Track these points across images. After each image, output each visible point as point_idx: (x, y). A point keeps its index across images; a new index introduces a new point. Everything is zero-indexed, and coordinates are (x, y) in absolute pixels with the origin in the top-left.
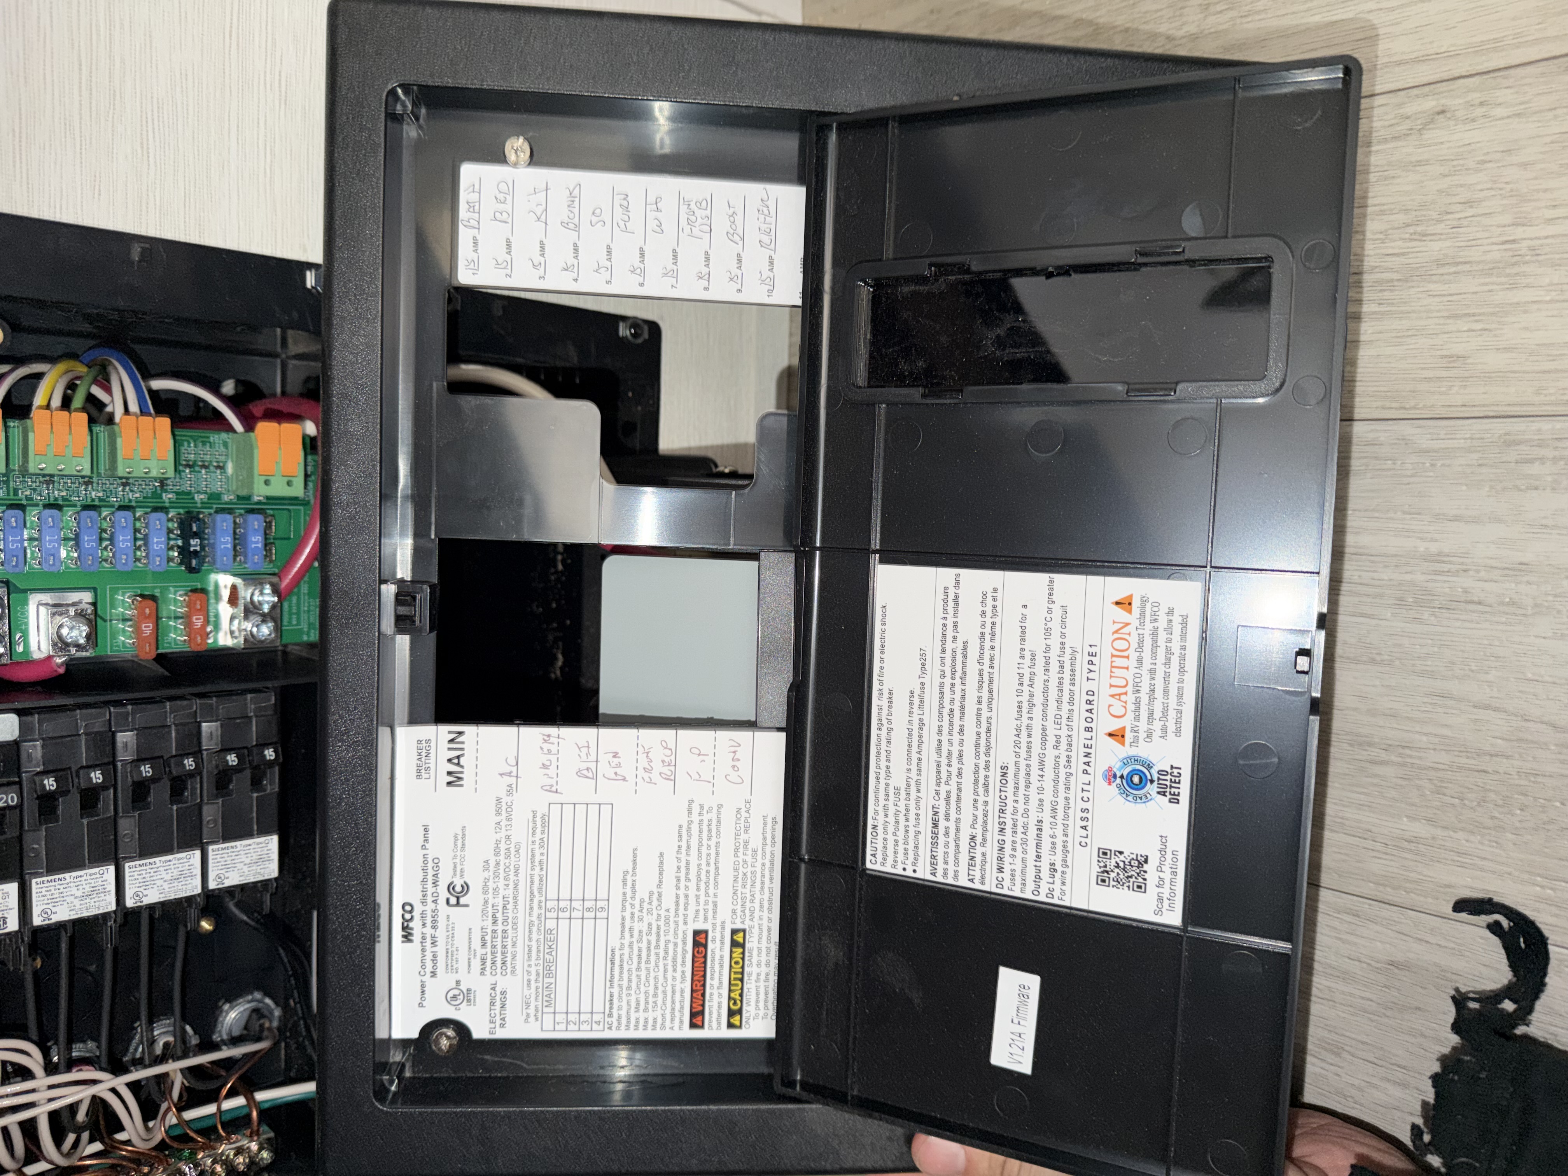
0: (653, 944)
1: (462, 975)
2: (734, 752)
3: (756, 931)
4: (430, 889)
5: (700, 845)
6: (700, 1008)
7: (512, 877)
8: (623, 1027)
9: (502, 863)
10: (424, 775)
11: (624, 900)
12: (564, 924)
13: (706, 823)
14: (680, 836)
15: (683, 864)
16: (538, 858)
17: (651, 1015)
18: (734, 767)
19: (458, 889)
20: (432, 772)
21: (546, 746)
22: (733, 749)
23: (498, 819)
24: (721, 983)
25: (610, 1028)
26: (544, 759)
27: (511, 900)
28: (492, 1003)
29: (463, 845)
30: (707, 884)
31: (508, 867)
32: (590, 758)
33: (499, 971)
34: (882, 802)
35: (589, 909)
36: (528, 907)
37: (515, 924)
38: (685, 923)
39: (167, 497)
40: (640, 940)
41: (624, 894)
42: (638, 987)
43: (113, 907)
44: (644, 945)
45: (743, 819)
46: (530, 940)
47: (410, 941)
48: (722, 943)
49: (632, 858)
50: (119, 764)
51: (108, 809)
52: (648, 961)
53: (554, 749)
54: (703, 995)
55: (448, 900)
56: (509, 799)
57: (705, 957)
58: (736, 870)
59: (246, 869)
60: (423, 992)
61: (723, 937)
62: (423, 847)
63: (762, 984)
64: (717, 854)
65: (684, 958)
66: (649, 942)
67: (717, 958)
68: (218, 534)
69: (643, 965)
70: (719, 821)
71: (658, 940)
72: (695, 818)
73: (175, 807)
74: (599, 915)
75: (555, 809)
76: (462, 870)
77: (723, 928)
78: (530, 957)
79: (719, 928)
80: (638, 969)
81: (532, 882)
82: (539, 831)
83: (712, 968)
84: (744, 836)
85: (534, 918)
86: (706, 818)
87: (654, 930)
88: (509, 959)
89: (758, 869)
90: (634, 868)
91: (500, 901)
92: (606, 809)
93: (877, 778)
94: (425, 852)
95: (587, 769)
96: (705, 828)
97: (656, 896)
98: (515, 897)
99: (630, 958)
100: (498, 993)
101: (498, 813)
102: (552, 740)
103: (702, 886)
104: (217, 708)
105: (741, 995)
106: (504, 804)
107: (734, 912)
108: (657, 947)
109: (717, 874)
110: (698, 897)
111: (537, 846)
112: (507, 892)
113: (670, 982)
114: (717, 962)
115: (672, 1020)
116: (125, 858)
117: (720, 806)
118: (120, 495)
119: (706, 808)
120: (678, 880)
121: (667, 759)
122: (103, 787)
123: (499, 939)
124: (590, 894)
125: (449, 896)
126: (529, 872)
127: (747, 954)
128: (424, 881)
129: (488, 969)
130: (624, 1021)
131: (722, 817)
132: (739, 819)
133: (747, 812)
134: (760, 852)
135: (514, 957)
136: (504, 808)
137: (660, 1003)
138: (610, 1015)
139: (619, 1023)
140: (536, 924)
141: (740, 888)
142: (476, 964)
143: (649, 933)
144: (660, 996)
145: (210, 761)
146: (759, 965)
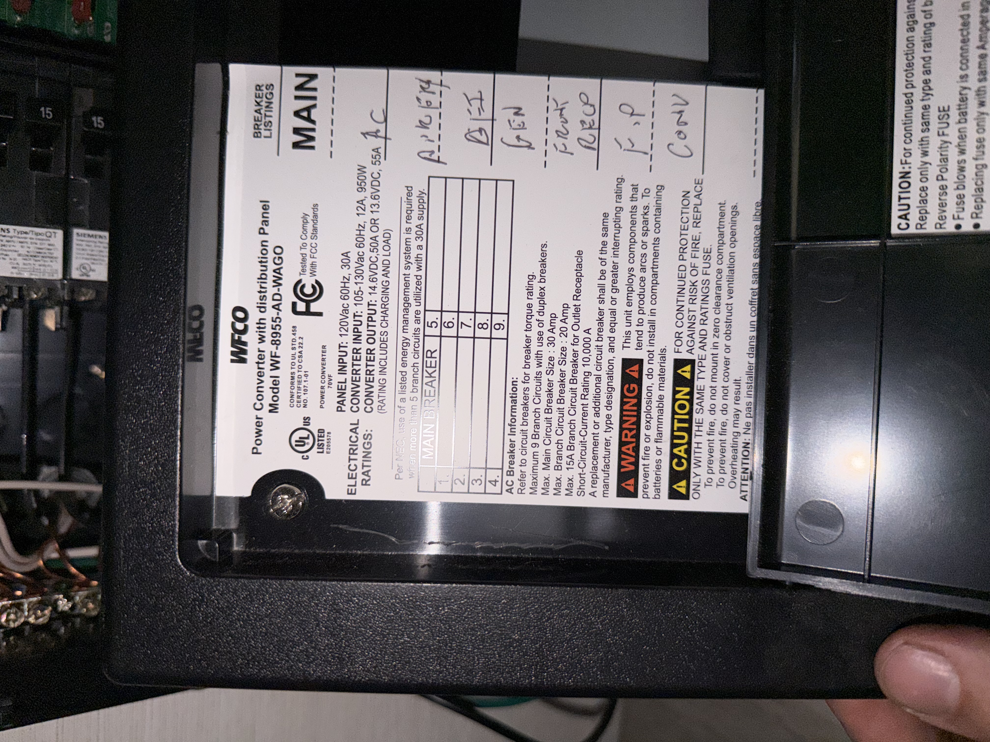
0: (568, 376)
1: (312, 411)
2: (681, 112)
3: (708, 363)
4: (271, 290)
5: (633, 242)
6: (632, 468)
7: (380, 278)
8: (527, 490)
9: (366, 257)
10: (264, 133)
11: (530, 315)
12: (449, 344)
13: (640, 211)
14: (605, 228)
15: (609, 268)
16: (414, 252)
17: (565, 475)
18: (680, 132)
19: (308, 290)
20: (275, 128)
21: (424, 97)
22: (679, 108)
23: (361, 196)
24: (660, 434)
25: (510, 491)
26: (422, 114)
27: (379, 309)
28: (352, 451)
29: (315, 229)
30: (641, 295)
31: (373, 263)
32: (484, 115)
33: (362, 405)
34: (917, 134)
35: (482, 326)
36: (401, 319)
37: (383, 342)
38: (612, 349)
40: (550, 371)
41: (529, 306)
42: (548, 436)
44: (556, 378)
45: (691, 206)
46: (404, 365)
47: (244, 361)
48: (662, 378)
49: (539, 258)
52: (561, 400)
53: (435, 100)
54: (637, 449)
55: (294, 304)
56: (375, 169)
57: (639, 397)
58: (681, 278)
60: (259, 433)
61: (662, 371)
62: (262, 232)
63: (717, 437)
64: (656, 255)
65: (610, 397)
66: (563, 374)
67: (655, 398)
69: (555, 406)
70: (658, 209)
71: (575, 372)
72: (626, 203)
74: (495, 334)
75: (437, 185)
76: (313, 265)
77: (663, 358)
78: (403, 387)
79: (657, 358)
80: (548, 410)
81: (407, 286)
82: (415, 214)
83: (648, 412)
84: (692, 232)
85: (409, 335)
86: (641, 203)
87: (570, 358)
88: (376, 390)
89: (713, 278)
90: (543, 272)
91: (363, 309)
92: (505, 188)
93: (909, 102)
94: (264, 237)
95: (480, 130)
96: (639, 219)
97: (571, 311)
98: (384, 306)
99: (538, 395)
100: (360, 436)
101: (361, 189)
102: (432, 88)
103: (635, 299)
105: (688, 451)
106: (368, 175)
107: (678, 337)
108: (573, 381)
109: (655, 284)
110: (628, 314)
111: (413, 236)
112: (373, 298)
113: (590, 430)
114: (654, 404)
115: (594, 483)
117: (660, 188)
119: (641, 191)
120: (602, 289)
121: (588, 119)
123: (363, 362)
124: (484, 305)
125: (296, 300)
126: (403, 271)
127: (696, 396)
128: (262, 278)
129: (347, 403)
130: (529, 481)
131: (663, 202)
132: (686, 207)
133: (698, 196)
134: (714, 254)
135: (383, 387)
136: (369, 180)
137: (577, 457)
138: (511, 473)
139: (523, 485)
140: (412, 342)
141: (686, 304)
142: (332, 395)
143: (563, 362)
144: (578, 448)
146: (712, 411)
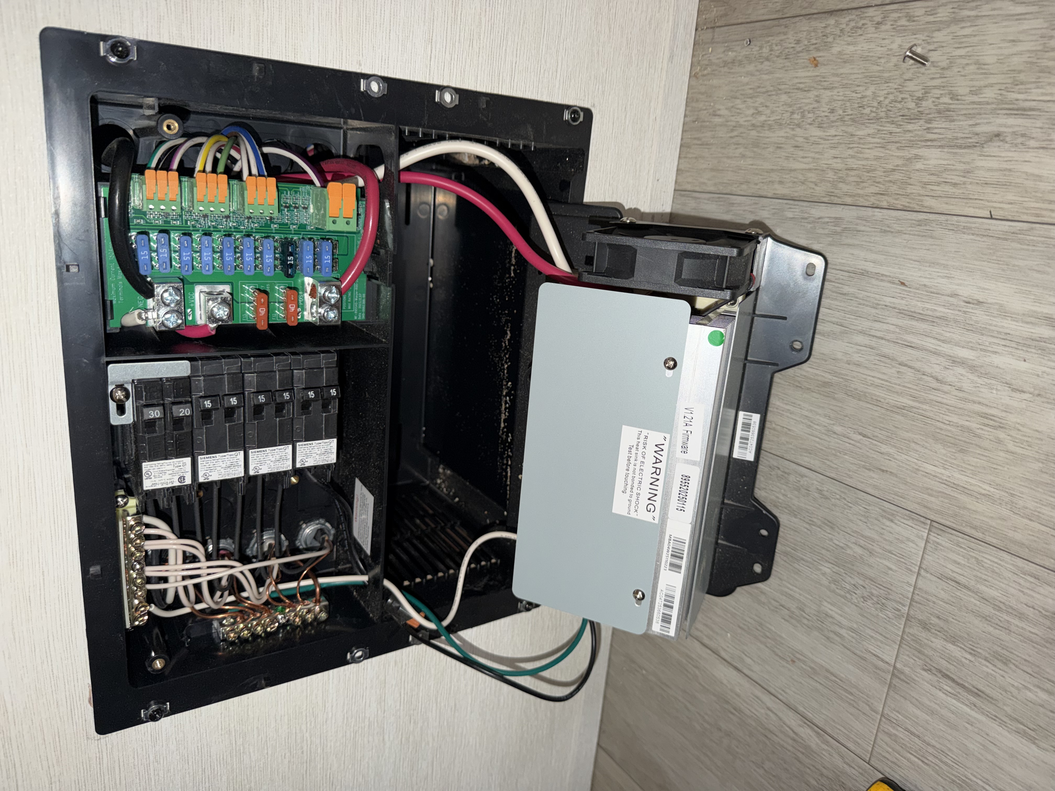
39: (274, 226)
43: (242, 474)
50: (246, 393)
51: (240, 420)
59: (317, 457)
68: (305, 253)
73: (278, 419)
104: (303, 362)
116: (249, 447)
118: (246, 226)
122: (238, 407)
145: (298, 393)
